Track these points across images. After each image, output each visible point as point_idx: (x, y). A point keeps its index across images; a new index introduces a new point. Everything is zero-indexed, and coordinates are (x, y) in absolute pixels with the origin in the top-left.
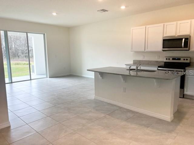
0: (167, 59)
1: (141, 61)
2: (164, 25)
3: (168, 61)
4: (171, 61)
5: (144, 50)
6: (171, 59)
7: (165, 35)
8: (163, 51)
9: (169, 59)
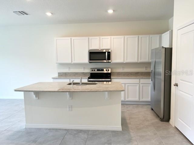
0: (92, 70)
1: (67, 73)
2: (89, 38)
3: (93, 72)
4: (96, 72)
5: (71, 62)
6: (96, 70)
7: (90, 48)
8: (90, 62)
9: (94, 70)
